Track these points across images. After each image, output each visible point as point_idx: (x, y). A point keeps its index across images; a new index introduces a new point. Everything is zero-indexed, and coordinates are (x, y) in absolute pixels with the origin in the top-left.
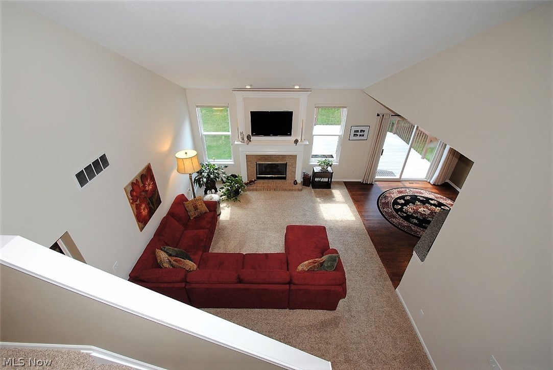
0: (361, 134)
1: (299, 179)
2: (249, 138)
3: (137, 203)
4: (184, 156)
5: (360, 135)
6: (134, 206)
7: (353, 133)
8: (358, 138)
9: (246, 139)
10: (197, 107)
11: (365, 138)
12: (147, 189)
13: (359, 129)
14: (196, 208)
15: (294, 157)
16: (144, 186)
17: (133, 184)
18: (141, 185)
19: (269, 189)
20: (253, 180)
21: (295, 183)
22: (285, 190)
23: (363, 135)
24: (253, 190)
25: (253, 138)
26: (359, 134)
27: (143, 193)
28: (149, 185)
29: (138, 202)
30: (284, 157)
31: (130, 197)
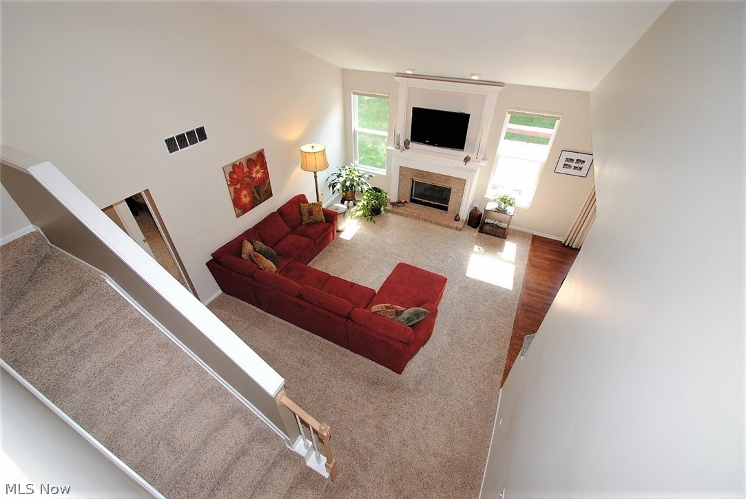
0: (577, 165)
1: (464, 214)
2: (406, 144)
3: (236, 187)
4: (310, 150)
5: (575, 168)
6: (232, 189)
7: (562, 162)
8: (571, 171)
9: (402, 144)
10: (354, 93)
11: (583, 173)
12: (254, 175)
13: (575, 157)
14: (311, 213)
15: (463, 182)
16: (250, 171)
17: (234, 165)
18: (246, 169)
19: (418, 218)
20: (403, 201)
21: (457, 219)
22: (440, 224)
23: (581, 169)
24: (398, 213)
25: (412, 145)
26: (573, 164)
27: (247, 179)
28: (257, 172)
29: (238, 186)
30: (448, 178)
31: (228, 178)
